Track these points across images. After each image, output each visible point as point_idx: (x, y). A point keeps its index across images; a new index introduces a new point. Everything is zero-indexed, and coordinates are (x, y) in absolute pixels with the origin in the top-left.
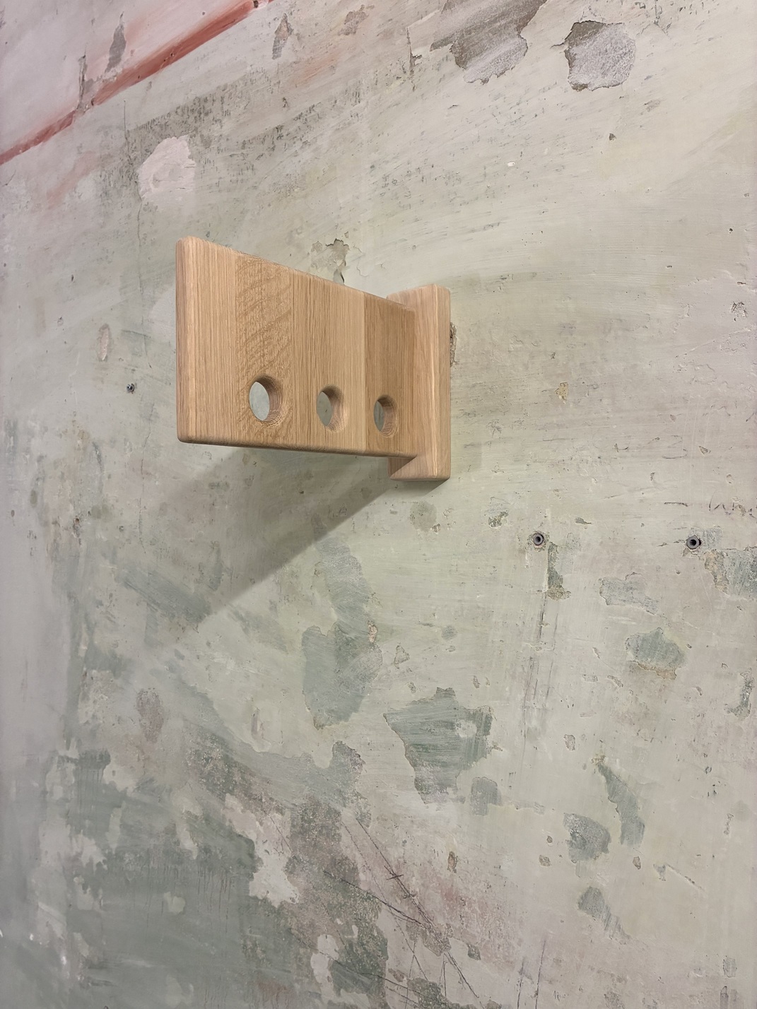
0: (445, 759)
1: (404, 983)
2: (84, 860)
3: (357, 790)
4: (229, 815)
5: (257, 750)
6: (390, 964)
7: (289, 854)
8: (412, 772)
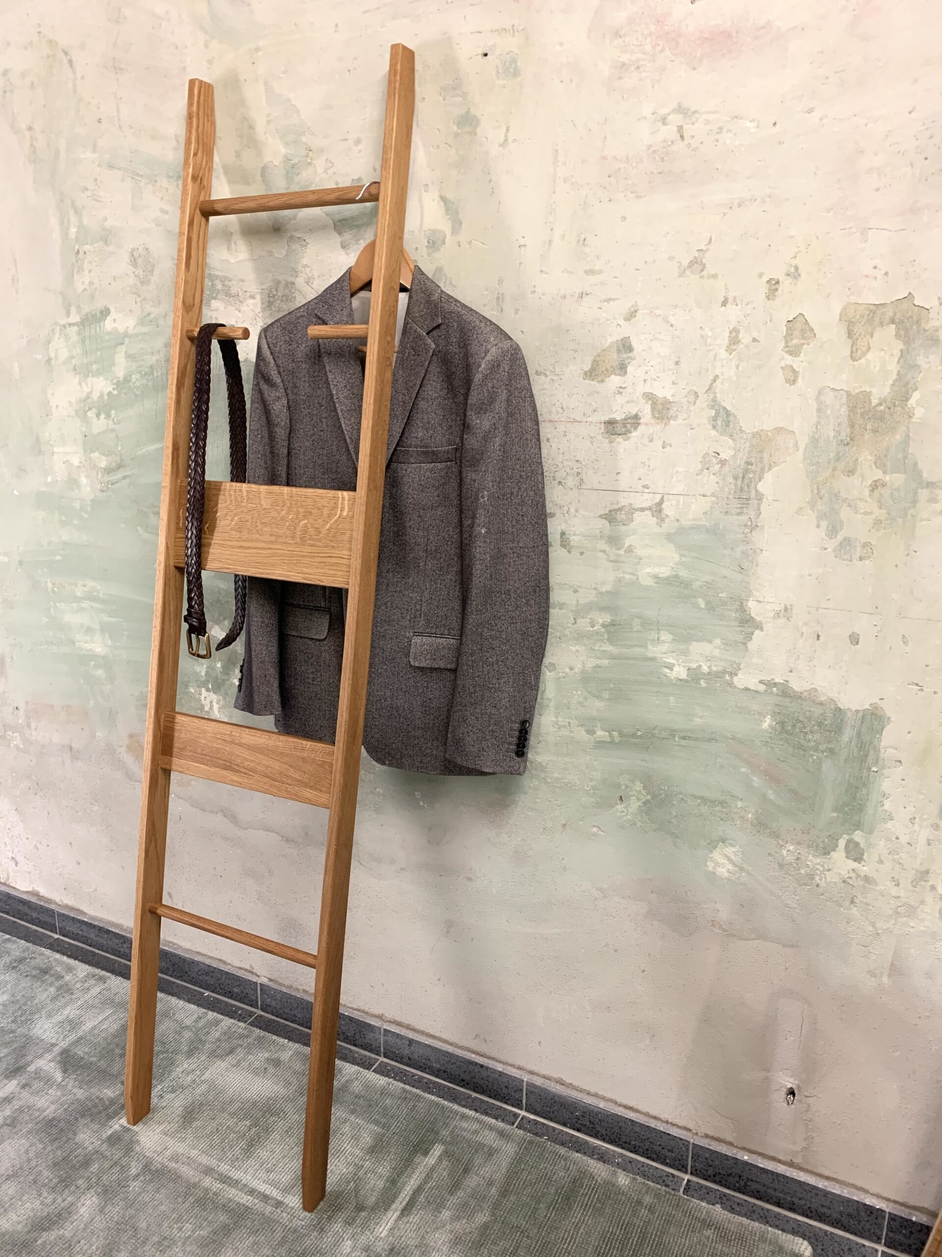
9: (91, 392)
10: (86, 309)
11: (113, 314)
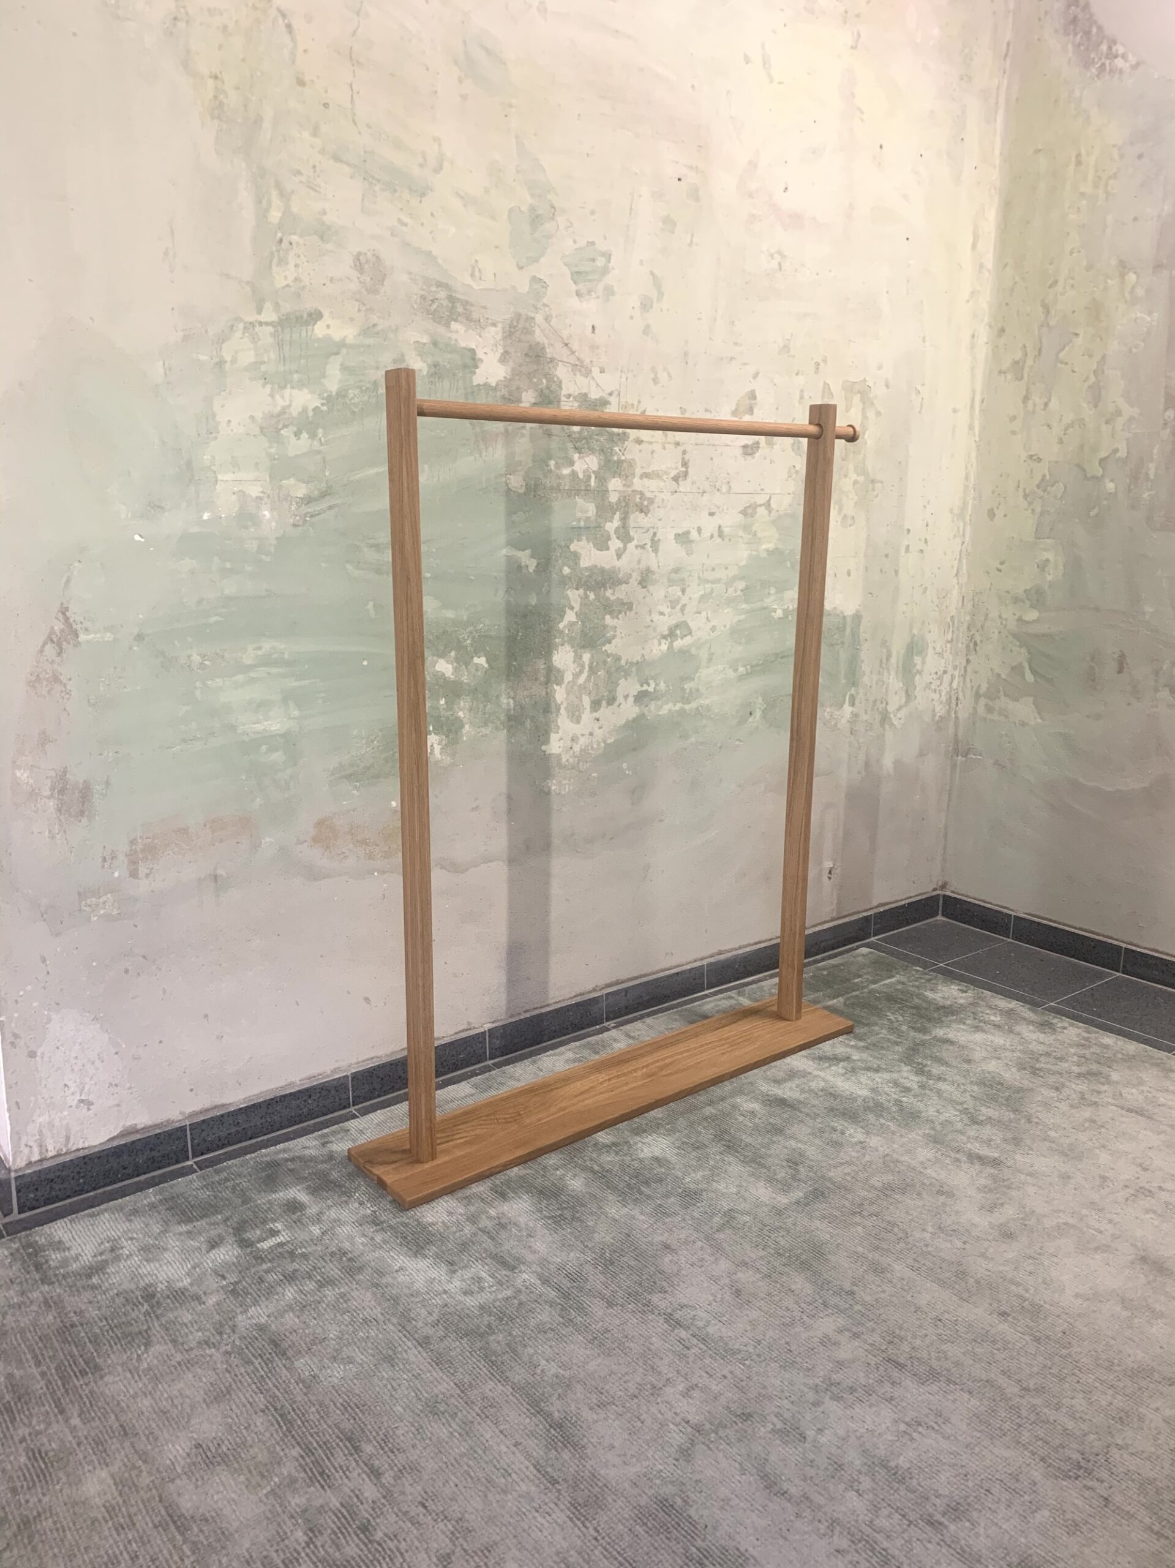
0: (590, 278)
1: (571, 399)
2: (295, 412)
3: (545, 301)
4: (454, 336)
5: (476, 287)
6: (564, 392)
7: (501, 350)
8: (574, 288)
9: (289, 406)
10: (287, 307)
11: (327, 319)
